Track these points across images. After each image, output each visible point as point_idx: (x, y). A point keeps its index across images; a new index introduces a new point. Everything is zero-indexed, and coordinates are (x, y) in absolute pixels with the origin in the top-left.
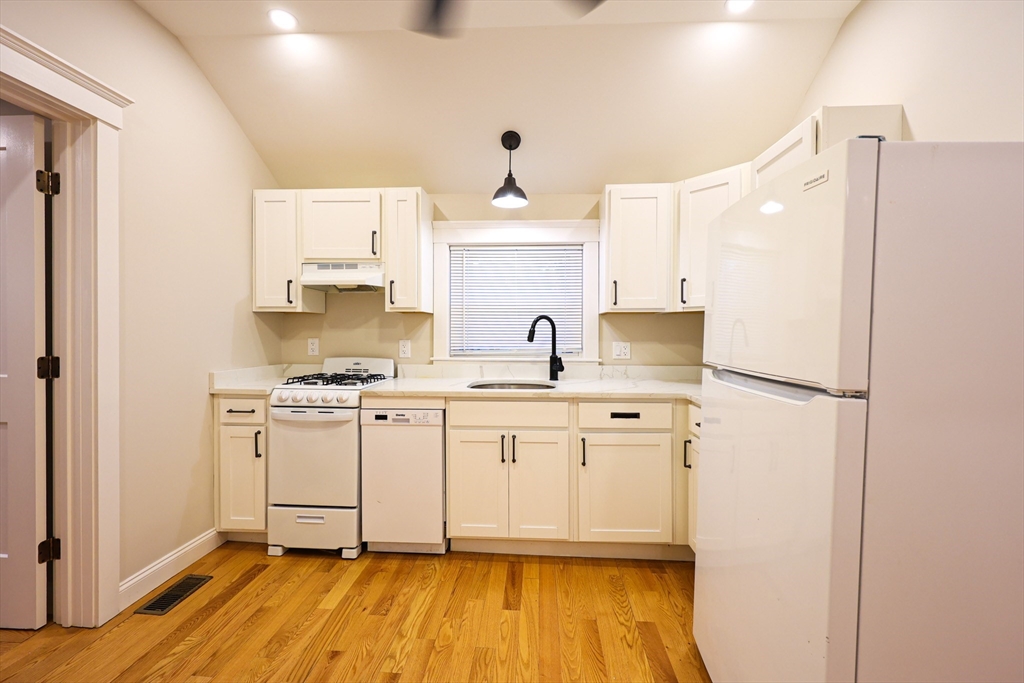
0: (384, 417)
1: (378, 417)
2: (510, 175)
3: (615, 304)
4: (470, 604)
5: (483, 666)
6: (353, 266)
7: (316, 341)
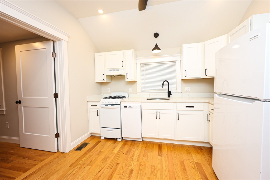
0: (126, 107)
1: (125, 107)
2: (156, 44)
3: (186, 77)
4: (149, 154)
5: (154, 170)
6: (118, 70)
7: (109, 88)
